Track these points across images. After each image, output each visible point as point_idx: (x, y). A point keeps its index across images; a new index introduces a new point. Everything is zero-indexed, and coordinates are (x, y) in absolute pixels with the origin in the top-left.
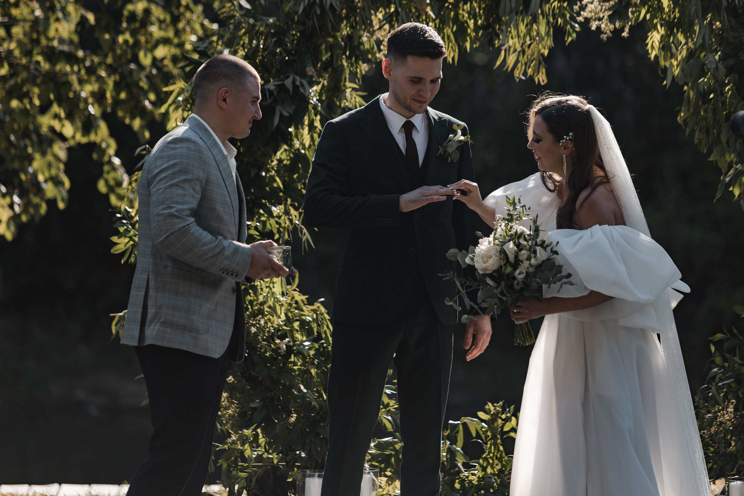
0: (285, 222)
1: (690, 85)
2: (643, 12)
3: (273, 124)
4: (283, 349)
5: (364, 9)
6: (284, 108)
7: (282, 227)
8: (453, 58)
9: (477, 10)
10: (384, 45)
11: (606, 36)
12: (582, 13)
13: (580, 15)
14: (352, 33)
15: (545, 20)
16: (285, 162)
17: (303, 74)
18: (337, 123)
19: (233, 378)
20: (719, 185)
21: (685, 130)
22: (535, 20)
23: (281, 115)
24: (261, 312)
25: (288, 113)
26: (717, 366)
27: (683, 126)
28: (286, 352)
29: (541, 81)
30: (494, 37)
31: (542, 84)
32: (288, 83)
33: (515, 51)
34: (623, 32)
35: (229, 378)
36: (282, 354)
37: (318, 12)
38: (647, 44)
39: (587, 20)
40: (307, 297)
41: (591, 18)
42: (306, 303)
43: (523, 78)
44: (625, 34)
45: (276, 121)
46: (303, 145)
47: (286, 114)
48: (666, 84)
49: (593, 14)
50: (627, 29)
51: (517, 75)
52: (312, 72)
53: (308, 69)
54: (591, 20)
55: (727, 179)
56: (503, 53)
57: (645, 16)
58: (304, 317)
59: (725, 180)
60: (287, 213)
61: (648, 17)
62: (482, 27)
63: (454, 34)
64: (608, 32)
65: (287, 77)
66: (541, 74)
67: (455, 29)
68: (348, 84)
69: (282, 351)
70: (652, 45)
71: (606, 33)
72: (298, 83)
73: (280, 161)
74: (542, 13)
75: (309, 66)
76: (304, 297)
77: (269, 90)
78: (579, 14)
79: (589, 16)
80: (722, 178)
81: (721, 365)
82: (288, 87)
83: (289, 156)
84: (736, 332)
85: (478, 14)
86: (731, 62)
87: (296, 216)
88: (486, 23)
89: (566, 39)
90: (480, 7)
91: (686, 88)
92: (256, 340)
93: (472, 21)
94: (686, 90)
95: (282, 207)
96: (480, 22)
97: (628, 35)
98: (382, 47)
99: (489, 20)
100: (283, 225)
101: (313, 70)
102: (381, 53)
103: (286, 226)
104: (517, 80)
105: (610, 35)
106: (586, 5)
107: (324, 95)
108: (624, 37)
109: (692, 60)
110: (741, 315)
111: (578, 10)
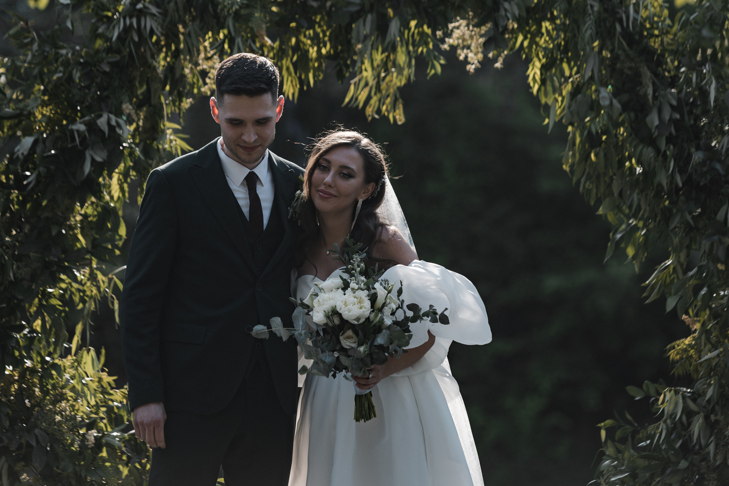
0: (91, 290)
1: (576, 124)
2: (520, 38)
3: (83, 172)
4: (91, 441)
5: (189, 35)
6: (95, 153)
7: (87, 296)
8: (293, 95)
9: (321, 35)
10: (210, 78)
11: (473, 67)
12: (447, 40)
13: (445, 42)
14: (174, 63)
15: (404, 49)
16: (90, 219)
17: (119, 113)
18: (163, 171)
19: (28, 476)
20: (609, 244)
21: (572, 179)
22: (392, 48)
23: (93, 160)
24: (62, 397)
25: (101, 158)
26: (610, 457)
27: (570, 175)
28: (95, 444)
29: (398, 120)
30: (344, 69)
31: (400, 123)
32: (102, 122)
33: (367, 84)
34: (496, 62)
35: (23, 477)
36: (89, 447)
37: (136, 39)
38: (528, 76)
39: (453, 48)
40: (115, 378)
41: (458, 45)
42: (114, 386)
43: (377, 116)
44: (498, 65)
45: (87, 168)
46: (112, 198)
47: (99, 159)
48: (548, 123)
49: (460, 41)
50: (501, 60)
51: (370, 113)
52: (130, 109)
53: (124, 106)
54: (458, 48)
55: (618, 236)
56: (352, 87)
57: (522, 43)
58: (110, 403)
59: (615, 239)
60: (93, 277)
61: (526, 44)
62: (328, 56)
63: (295, 65)
64: (476, 62)
65: (100, 116)
66: (397, 111)
67: (295, 58)
68: (168, 124)
69: (90, 443)
70: (534, 77)
71: (473, 64)
72: (113, 123)
73: (85, 216)
74: (401, 40)
75: (125, 103)
76: (111, 379)
77: (78, 131)
78: (443, 41)
79: (456, 43)
80: (611, 235)
81: (614, 456)
82: (102, 128)
83: (96, 210)
84: (629, 417)
85: (321, 40)
86: (625, 97)
87: (103, 282)
88: (334, 51)
89: (428, 71)
90: (324, 32)
91: (570, 129)
92: (60, 431)
93: (315, 48)
94: (569, 132)
95: (87, 270)
96: (324, 51)
97: (502, 66)
98: (208, 80)
99: (337, 48)
100: (88, 293)
101: (131, 107)
102: (206, 87)
103: (93, 294)
104: (370, 118)
105: (479, 65)
106: (452, 31)
107: (138, 137)
108: (497, 68)
109: (579, 96)
110: (634, 397)
111: (442, 36)
